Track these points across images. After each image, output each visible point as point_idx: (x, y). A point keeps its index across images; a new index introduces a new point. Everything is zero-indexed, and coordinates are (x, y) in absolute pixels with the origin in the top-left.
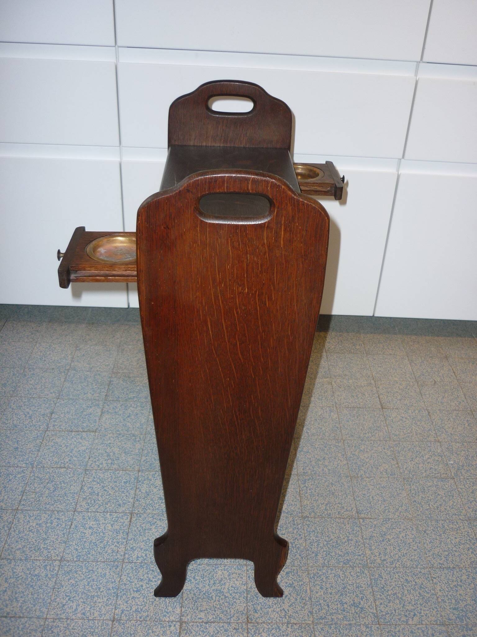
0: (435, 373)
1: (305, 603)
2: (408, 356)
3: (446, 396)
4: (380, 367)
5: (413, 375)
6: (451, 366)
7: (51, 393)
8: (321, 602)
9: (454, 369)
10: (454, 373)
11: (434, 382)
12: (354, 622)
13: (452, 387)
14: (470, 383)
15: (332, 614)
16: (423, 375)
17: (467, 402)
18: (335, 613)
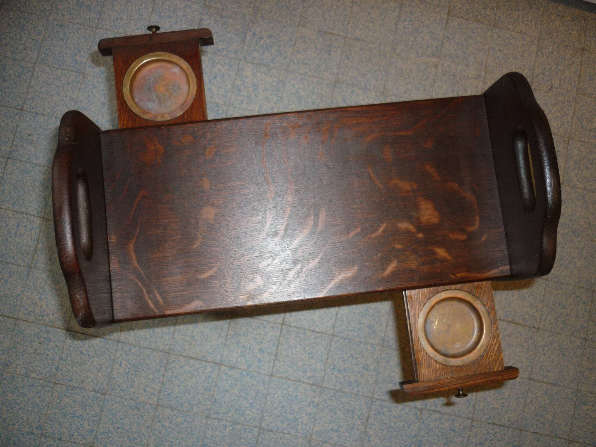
0: (557, 73)
1: (331, 317)
2: (539, 40)
3: (553, 111)
4: (501, 51)
5: (532, 71)
6: (581, 66)
7: (138, 29)
8: (345, 318)
9: (582, 72)
10: (580, 77)
11: (549, 88)
12: (364, 340)
13: (567, 99)
14: (589, 96)
15: (349, 331)
16: (544, 74)
17: (571, 126)
18: (352, 330)
